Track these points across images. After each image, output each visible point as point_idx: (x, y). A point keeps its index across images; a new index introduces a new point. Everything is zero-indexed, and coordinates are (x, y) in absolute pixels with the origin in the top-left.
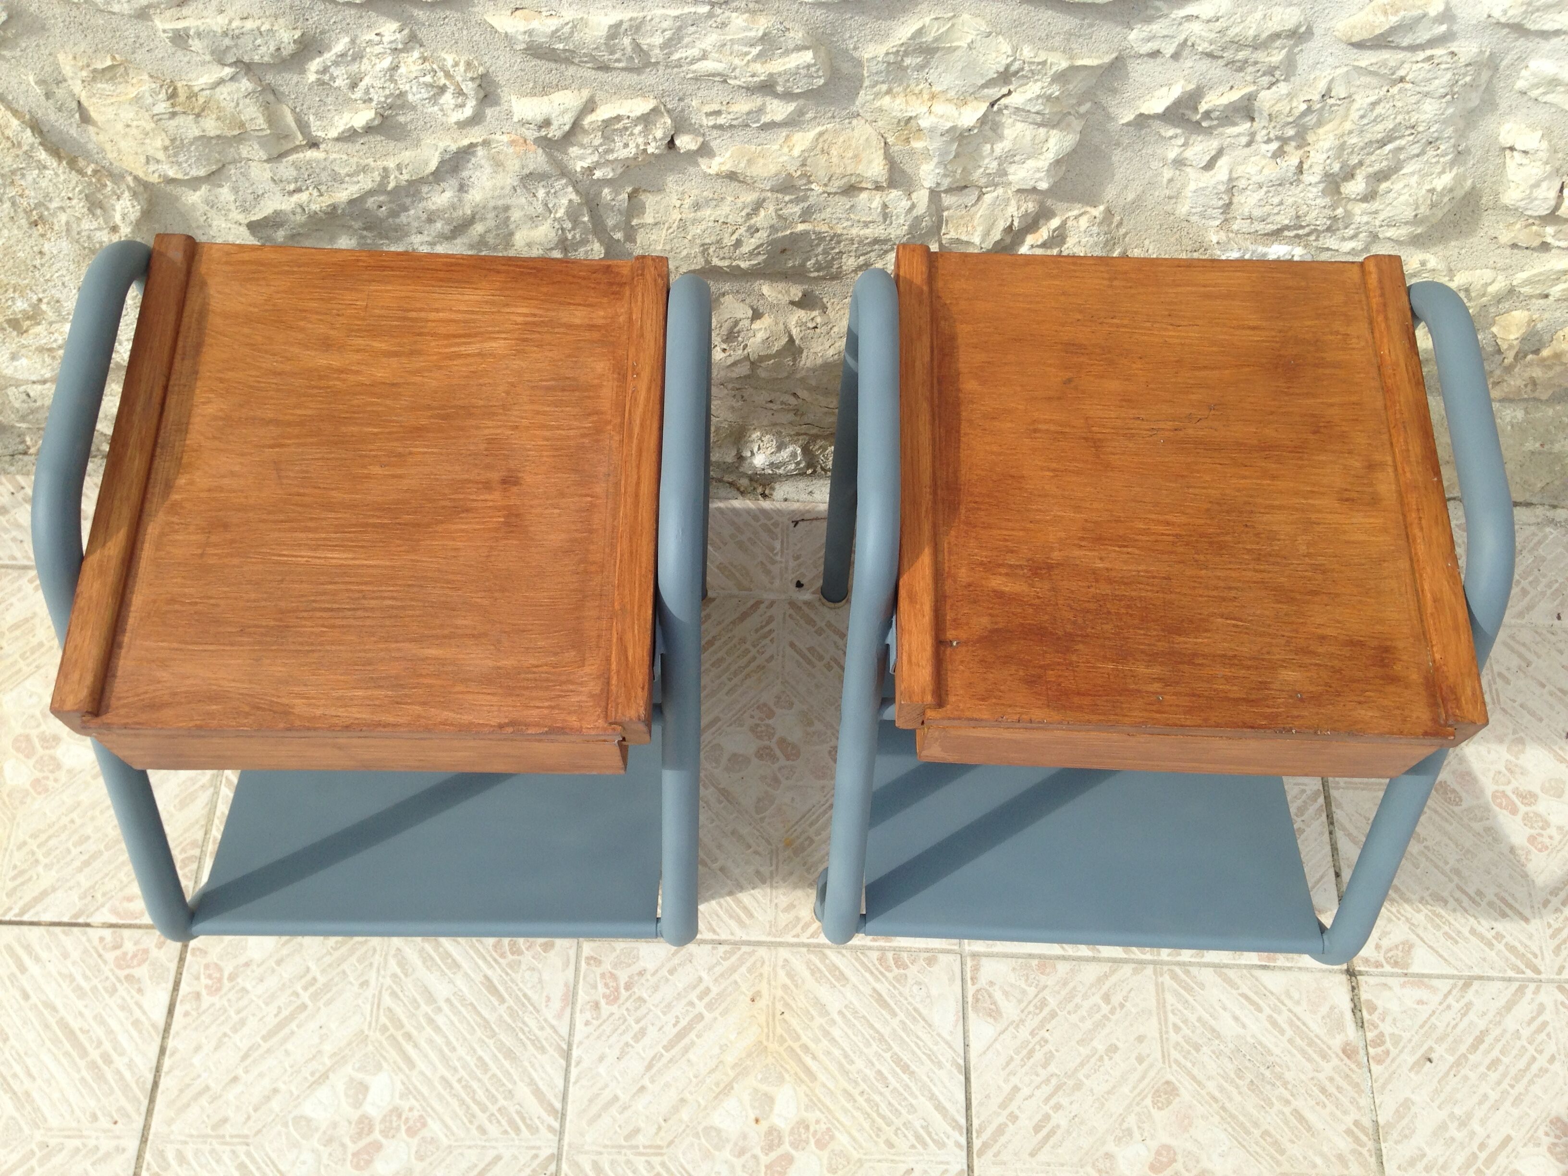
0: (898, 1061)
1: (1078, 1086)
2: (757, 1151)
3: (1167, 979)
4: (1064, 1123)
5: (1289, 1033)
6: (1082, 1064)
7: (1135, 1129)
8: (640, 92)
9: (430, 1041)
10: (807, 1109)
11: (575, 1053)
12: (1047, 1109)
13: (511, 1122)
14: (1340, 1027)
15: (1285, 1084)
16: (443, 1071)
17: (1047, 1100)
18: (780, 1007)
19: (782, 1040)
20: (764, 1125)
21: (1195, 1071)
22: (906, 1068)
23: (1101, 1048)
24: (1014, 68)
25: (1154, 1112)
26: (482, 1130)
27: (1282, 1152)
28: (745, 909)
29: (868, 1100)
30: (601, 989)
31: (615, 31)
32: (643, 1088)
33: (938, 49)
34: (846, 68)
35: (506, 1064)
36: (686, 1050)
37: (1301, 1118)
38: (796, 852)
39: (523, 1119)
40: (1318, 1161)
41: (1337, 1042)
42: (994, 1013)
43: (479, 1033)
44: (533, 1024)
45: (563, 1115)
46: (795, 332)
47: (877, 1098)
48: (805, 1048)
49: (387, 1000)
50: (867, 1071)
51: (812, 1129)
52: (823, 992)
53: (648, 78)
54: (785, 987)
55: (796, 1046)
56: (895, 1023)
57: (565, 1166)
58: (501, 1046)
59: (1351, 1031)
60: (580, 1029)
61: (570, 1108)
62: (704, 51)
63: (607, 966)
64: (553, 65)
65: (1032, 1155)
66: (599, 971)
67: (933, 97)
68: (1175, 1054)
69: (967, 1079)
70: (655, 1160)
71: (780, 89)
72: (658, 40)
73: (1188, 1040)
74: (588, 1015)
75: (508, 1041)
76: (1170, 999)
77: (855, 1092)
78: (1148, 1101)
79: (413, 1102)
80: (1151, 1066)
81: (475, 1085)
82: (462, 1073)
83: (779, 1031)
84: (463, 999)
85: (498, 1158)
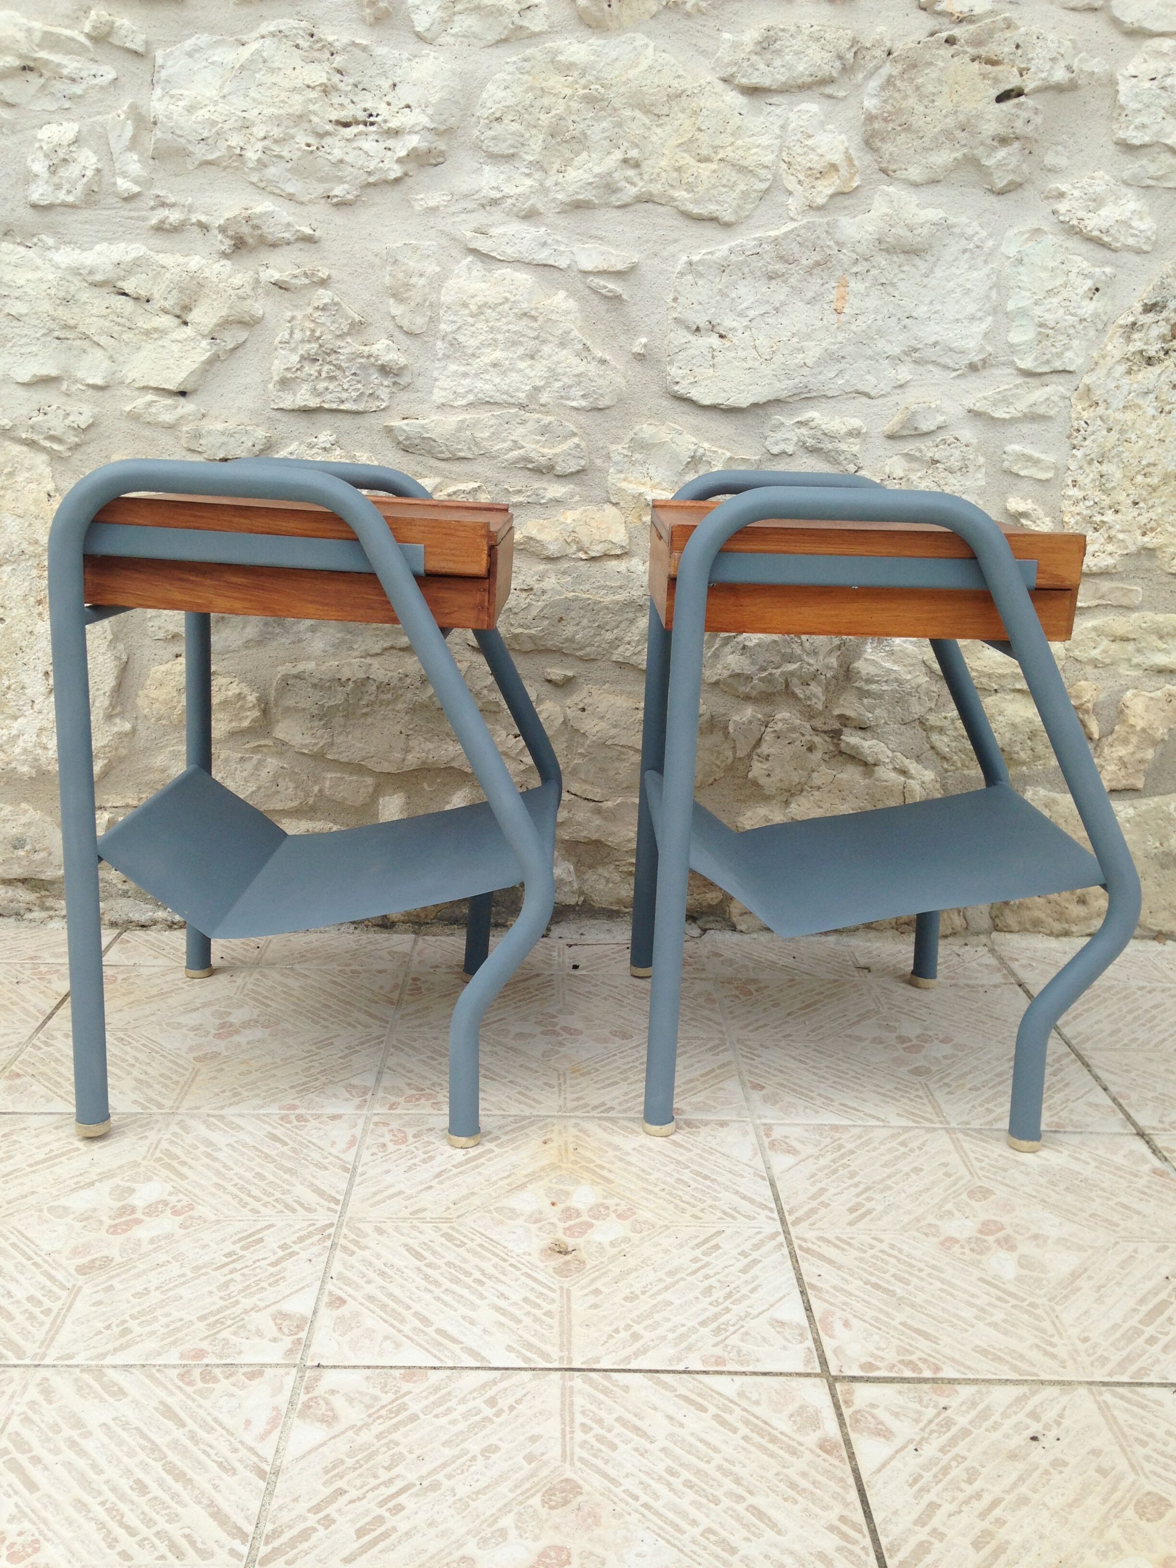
0: (698, 1174)
1: (889, 1188)
2: (554, 1220)
3: (960, 1136)
4: (880, 1208)
5: (1094, 1164)
6: (889, 1177)
7: (956, 1212)
8: (472, 477)
9: (207, 1166)
10: (605, 1197)
11: (360, 1170)
12: (859, 1200)
13: (287, 1206)
14: (1143, 1160)
15: (1103, 1189)
16: (216, 1179)
17: (858, 1195)
18: (571, 1146)
19: (575, 1162)
20: (561, 1206)
21: (1007, 1181)
22: (706, 1177)
23: (907, 1169)
24: (698, 454)
25: (973, 1203)
26: (255, 1211)
27: (1117, 1225)
28: (534, 1100)
29: (670, 1194)
30: (388, 1137)
31: (461, 427)
32: (430, 1187)
33: (654, 445)
34: (598, 462)
35: (287, 1176)
36: (477, 1167)
37: (1126, 1207)
38: (583, 1075)
39: (301, 1205)
40: (1156, 1230)
41: (1146, 1168)
42: (793, 1151)
43: (258, 1160)
44: (316, 1156)
45: (345, 1204)
46: (569, 711)
47: (680, 1193)
48: (602, 1167)
49: (164, 1145)
50: (668, 1179)
51: (612, 1208)
52: (617, 1140)
53: (479, 467)
54: (577, 1136)
55: (591, 1166)
56: (691, 1155)
57: (344, 1230)
58: (281, 1167)
59: (1157, 1163)
60: (366, 1156)
61: (352, 1198)
62: (515, 442)
63: (395, 1125)
64: (420, 458)
65: (851, 1224)
66: (386, 1129)
67: (654, 487)
68: (981, 1173)
69: (773, 1185)
70: (445, 1227)
71: (559, 469)
72: (486, 434)
73: (994, 1166)
74: (375, 1150)
75: (289, 1165)
76: (966, 1146)
77: (656, 1190)
78: (964, 1196)
79: (181, 1196)
80: (961, 1178)
81: (251, 1188)
82: (237, 1180)
83: (573, 1158)
84: (245, 1145)
85: (272, 1226)
